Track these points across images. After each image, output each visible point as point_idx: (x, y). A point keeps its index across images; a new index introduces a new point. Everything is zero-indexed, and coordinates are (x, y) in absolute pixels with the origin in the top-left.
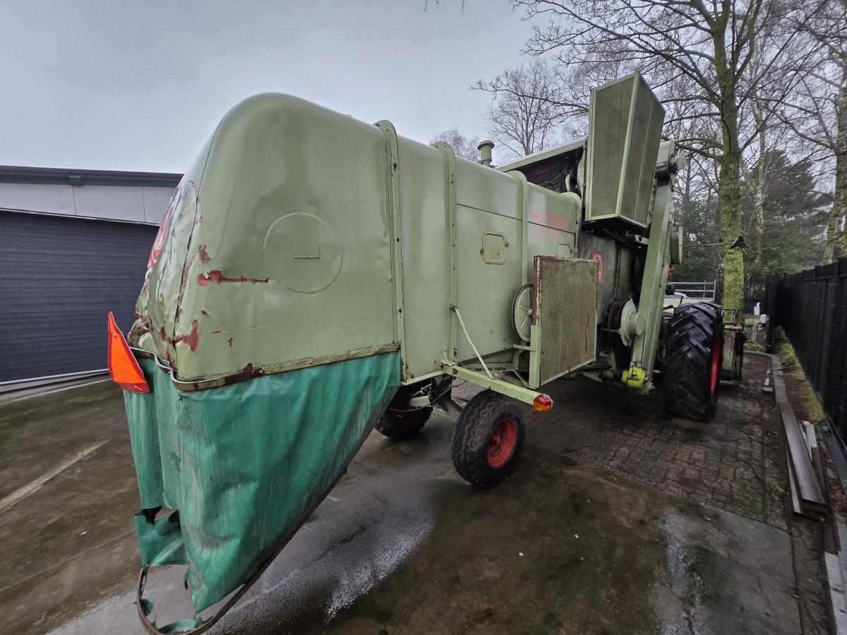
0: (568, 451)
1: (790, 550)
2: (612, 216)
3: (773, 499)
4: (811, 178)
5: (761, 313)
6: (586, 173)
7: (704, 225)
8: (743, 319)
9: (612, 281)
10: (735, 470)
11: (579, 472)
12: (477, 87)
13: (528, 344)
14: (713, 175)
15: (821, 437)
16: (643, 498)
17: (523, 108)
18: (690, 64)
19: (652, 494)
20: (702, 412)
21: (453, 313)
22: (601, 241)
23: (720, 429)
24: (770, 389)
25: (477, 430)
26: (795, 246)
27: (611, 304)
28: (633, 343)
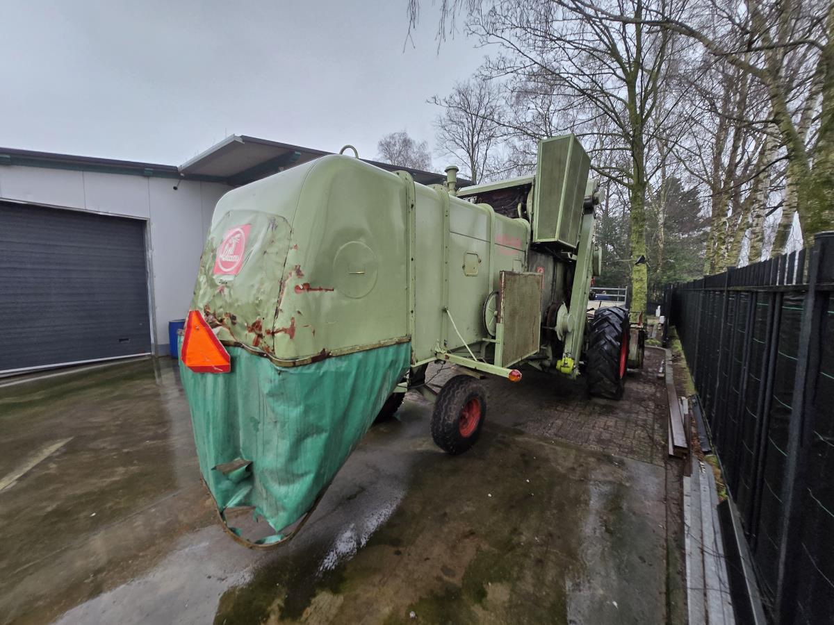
0: (516, 424)
1: (664, 478)
2: (553, 240)
3: (658, 449)
4: (699, 204)
5: (661, 315)
6: (534, 203)
7: (619, 238)
8: (646, 320)
9: (550, 288)
10: (635, 431)
11: (526, 439)
12: (433, 101)
13: (494, 338)
14: (627, 194)
15: (691, 407)
16: (573, 453)
17: (469, 119)
18: (610, 106)
19: (579, 450)
20: (614, 392)
21: (444, 314)
22: (543, 257)
23: (626, 404)
24: (663, 375)
25: (453, 406)
26: (686, 259)
27: (549, 308)
28: (565, 338)
